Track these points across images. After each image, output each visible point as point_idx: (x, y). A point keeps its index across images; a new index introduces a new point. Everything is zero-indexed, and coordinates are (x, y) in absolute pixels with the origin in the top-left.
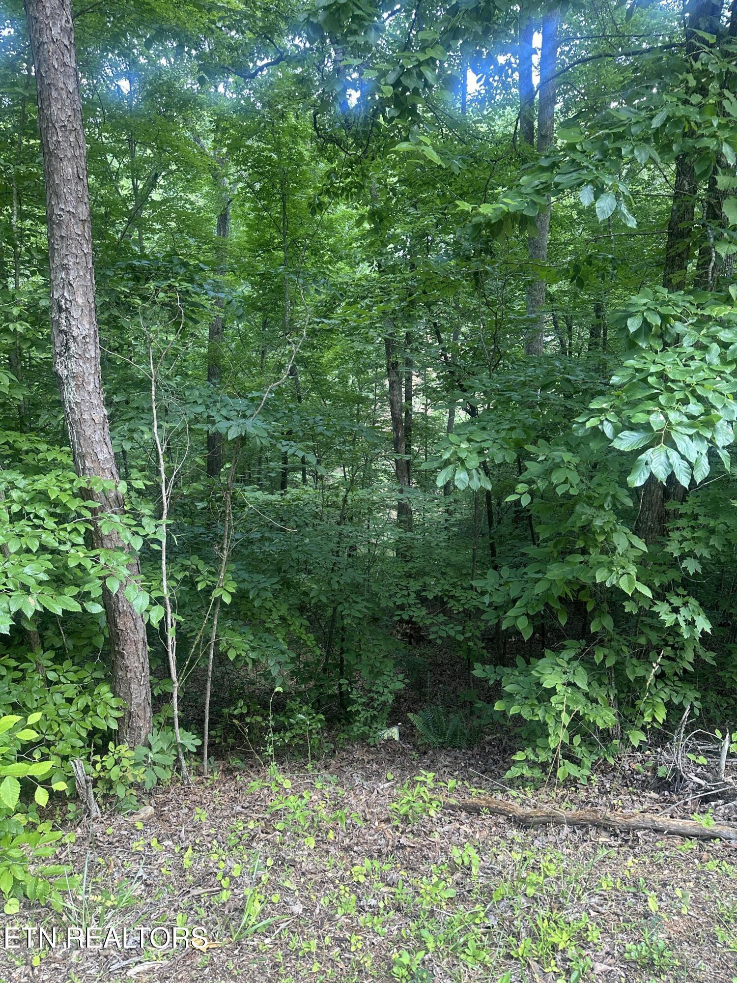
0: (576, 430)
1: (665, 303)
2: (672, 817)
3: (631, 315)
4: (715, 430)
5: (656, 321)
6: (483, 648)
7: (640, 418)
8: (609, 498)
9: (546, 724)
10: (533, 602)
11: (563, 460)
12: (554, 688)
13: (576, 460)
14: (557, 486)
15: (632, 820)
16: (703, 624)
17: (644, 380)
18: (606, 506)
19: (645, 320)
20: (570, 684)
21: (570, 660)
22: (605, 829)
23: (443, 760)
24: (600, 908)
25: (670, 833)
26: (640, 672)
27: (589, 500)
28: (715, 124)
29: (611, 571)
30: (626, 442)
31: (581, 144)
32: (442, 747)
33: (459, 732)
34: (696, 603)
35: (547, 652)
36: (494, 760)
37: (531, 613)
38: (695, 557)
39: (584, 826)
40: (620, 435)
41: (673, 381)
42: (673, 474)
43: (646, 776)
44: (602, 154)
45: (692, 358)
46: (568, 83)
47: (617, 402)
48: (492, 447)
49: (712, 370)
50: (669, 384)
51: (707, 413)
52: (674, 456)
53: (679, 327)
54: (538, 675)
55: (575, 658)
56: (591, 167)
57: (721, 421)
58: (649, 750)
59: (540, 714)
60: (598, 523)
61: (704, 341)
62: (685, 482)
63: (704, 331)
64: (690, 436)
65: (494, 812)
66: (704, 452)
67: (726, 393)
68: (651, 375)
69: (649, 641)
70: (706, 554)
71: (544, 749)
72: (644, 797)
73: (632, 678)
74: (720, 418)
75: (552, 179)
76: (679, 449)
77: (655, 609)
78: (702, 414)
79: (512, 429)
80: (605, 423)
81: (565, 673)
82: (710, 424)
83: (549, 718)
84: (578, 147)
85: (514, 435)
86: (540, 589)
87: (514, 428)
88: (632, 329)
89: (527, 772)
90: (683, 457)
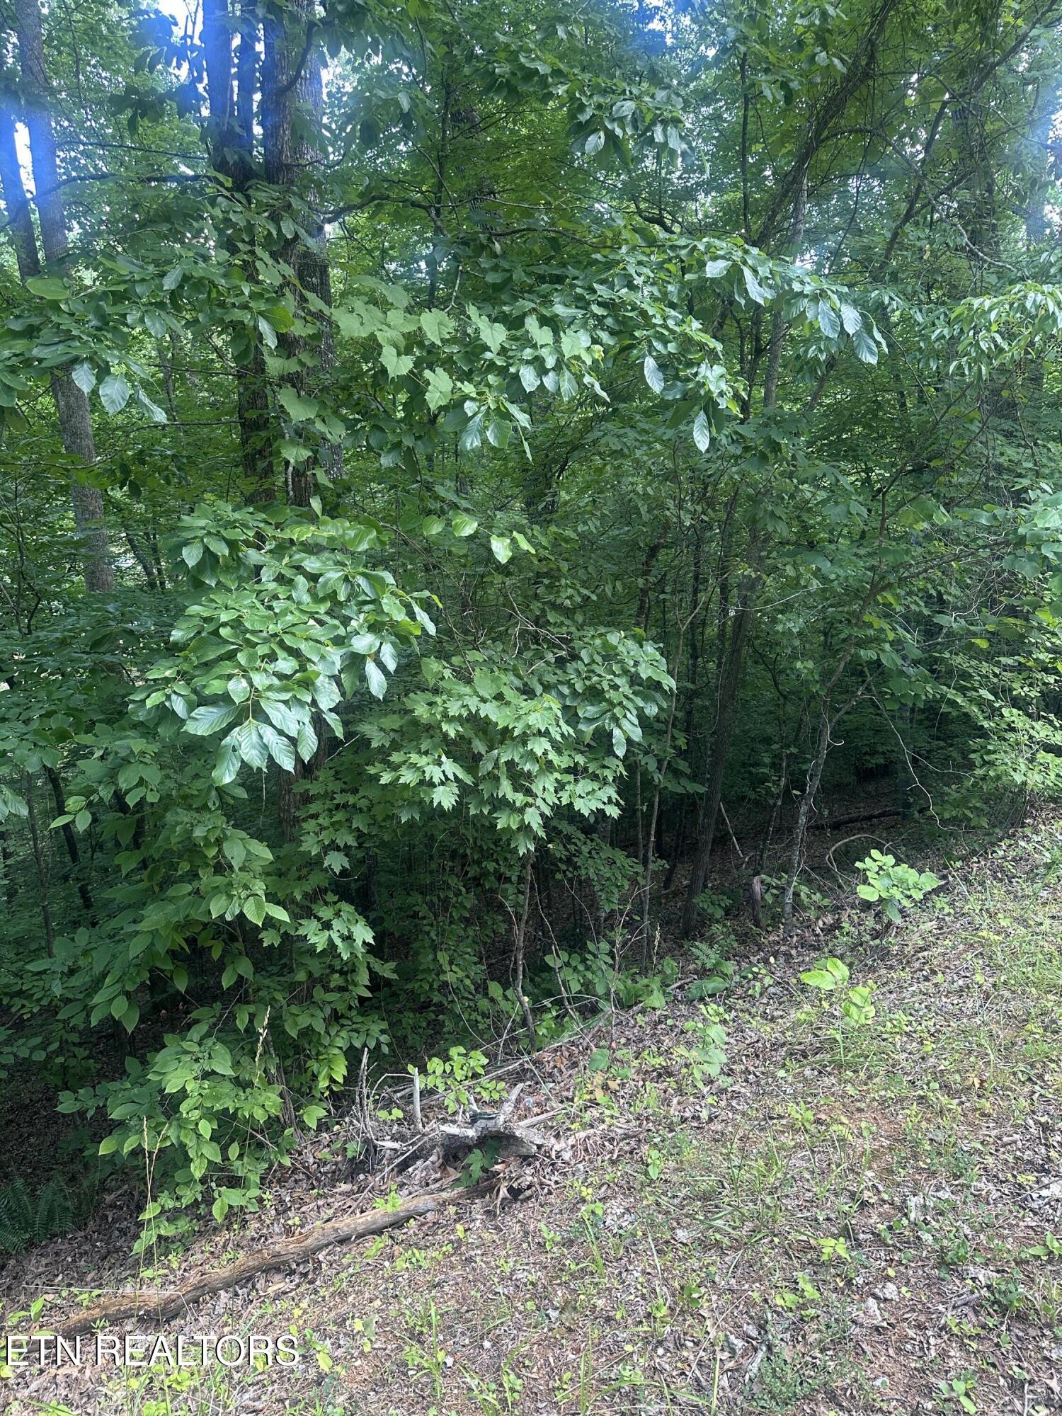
0: (135, 712)
1: (232, 525)
2: (362, 1212)
3: (186, 543)
4: (315, 690)
5: (222, 550)
6: (88, 1058)
7: (215, 687)
8: (214, 793)
9: (183, 1146)
10: (132, 970)
11: (132, 752)
12: (183, 1090)
13: (153, 748)
14: (127, 792)
15: (309, 1241)
16: (364, 934)
17: (216, 633)
18: (210, 805)
19: (207, 549)
20: (207, 1075)
21: (202, 1039)
22: (278, 1270)
23: (36, 1265)
24: (256, 1404)
25: (360, 1236)
26: (304, 1021)
27: (186, 801)
28: (247, 292)
29: (230, 897)
30: (203, 723)
31: (67, 303)
32: (31, 1244)
33: (57, 1210)
34: (351, 908)
35: (168, 1038)
36: (120, 1230)
37: (130, 988)
38: (338, 849)
39: (249, 1279)
40: (193, 714)
41: (253, 632)
42: (270, 758)
43: (336, 1164)
44: (99, 320)
45: (276, 597)
46: (81, 204)
47: (185, 667)
48: (18, 747)
49: (302, 611)
50: (248, 636)
51: (303, 668)
52: (269, 734)
53: (253, 556)
54: (157, 1078)
55: (208, 1035)
56: (85, 338)
57: (321, 678)
58: (338, 1123)
59: (171, 1133)
60: (199, 833)
61: (288, 573)
62: (288, 764)
63: (286, 560)
64: (285, 702)
65: (116, 1320)
66: (307, 720)
67: (322, 639)
68: (224, 625)
69: (310, 974)
70: (351, 841)
71: (187, 1184)
72: (332, 1196)
73: (294, 1034)
74: (318, 674)
75: (30, 350)
76: (274, 722)
77: (301, 932)
78: (296, 672)
79: (49, 714)
80: (174, 697)
81: (197, 1060)
82: (307, 684)
83: (186, 1136)
84: (62, 307)
85: (53, 723)
86: (136, 948)
87: (55, 712)
88: (191, 563)
89: (167, 1230)
90: (281, 733)
